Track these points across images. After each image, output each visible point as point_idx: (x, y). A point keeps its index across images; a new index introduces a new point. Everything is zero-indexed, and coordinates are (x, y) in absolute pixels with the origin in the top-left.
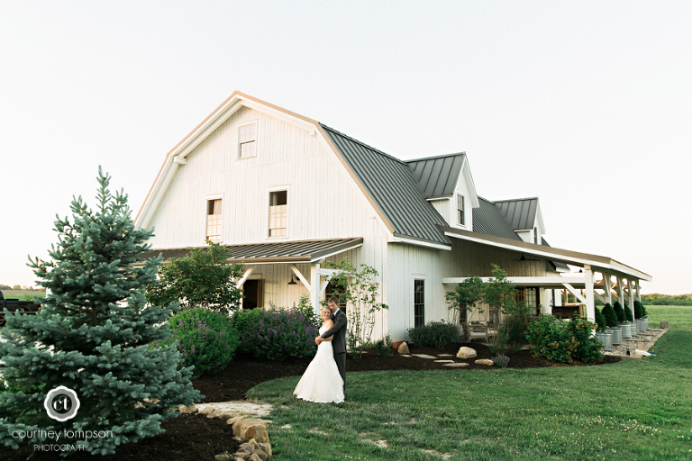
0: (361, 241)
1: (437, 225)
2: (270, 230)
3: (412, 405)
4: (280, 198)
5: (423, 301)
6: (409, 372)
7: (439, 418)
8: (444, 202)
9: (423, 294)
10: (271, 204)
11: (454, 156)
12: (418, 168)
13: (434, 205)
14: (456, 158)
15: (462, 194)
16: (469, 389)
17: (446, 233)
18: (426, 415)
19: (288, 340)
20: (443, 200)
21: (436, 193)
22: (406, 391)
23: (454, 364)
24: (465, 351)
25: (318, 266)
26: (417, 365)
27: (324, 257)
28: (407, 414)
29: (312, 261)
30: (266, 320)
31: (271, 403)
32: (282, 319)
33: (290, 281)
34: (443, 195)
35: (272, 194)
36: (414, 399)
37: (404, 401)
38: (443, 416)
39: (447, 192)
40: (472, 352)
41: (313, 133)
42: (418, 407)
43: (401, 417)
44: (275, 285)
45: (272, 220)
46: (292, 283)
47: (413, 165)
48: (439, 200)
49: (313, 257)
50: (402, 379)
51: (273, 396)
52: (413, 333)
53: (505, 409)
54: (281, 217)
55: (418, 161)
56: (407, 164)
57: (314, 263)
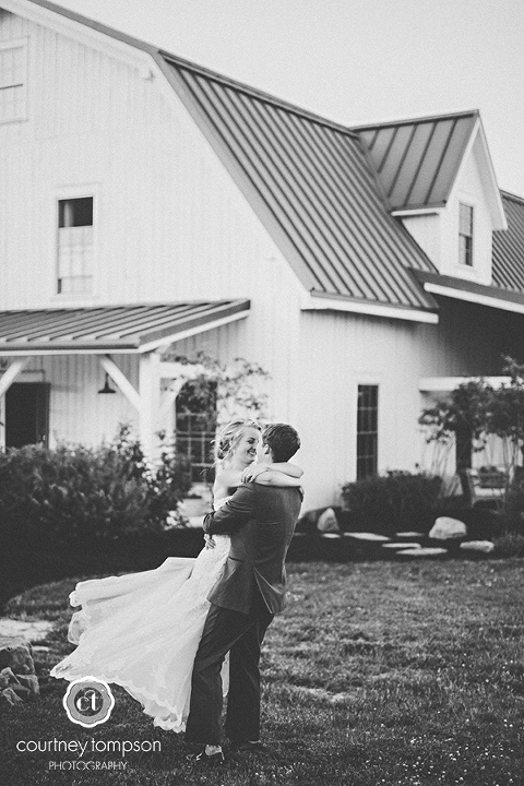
0: (247, 306)
1: (410, 271)
2: (60, 281)
3: (306, 621)
4: (79, 212)
5: (375, 427)
6: (326, 566)
7: (347, 641)
8: (430, 220)
9: (375, 414)
10: (61, 225)
11: (455, 118)
12: (378, 142)
13: (408, 224)
14: (460, 123)
15: (470, 201)
16: (423, 594)
17: (429, 287)
18: (327, 638)
19: (89, 507)
20: (426, 215)
21: (413, 200)
22: (307, 598)
23: (418, 550)
24: (446, 526)
25: (155, 358)
26: (345, 554)
27: (167, 341)
28: (295, 635)
29: (143, 349)
30: (48, 470)
31: (51, 619)
32: (79, 467)
33: (102, 387)
34: (426, 204)
35: (62, 203)
36: (314, 611)
37: (297, 615)
38: (355, 638)
39: (433, 199)
40: (458, 527)
41: (147, 75)
42: (317, 623)
43: (281, 640)
44: (71, 395)
45: (65, 258)
46: (107, 390)
47: (368, 137)
48: (419, 216)
49: (144, 340)
50: (306, 578)
51: (54, 608)
52: (350, 492)
53: (471, 627)
54: (83, 252)
55: (378, 129)
56: (355, 134)
57: (147, 354)
